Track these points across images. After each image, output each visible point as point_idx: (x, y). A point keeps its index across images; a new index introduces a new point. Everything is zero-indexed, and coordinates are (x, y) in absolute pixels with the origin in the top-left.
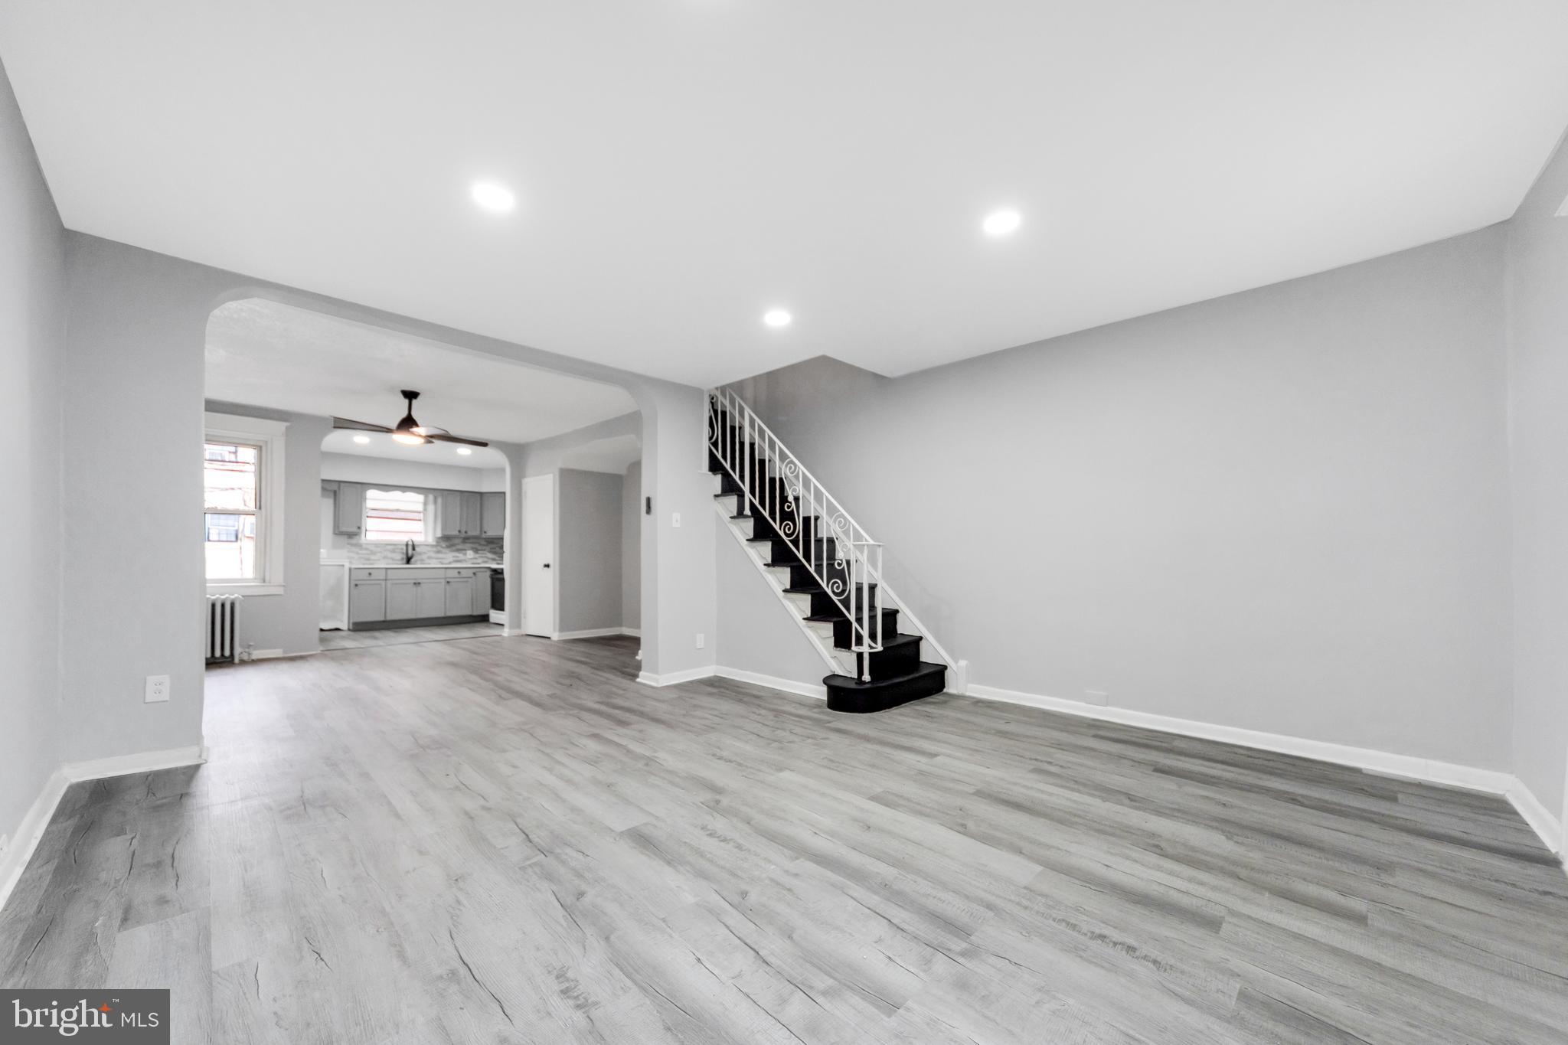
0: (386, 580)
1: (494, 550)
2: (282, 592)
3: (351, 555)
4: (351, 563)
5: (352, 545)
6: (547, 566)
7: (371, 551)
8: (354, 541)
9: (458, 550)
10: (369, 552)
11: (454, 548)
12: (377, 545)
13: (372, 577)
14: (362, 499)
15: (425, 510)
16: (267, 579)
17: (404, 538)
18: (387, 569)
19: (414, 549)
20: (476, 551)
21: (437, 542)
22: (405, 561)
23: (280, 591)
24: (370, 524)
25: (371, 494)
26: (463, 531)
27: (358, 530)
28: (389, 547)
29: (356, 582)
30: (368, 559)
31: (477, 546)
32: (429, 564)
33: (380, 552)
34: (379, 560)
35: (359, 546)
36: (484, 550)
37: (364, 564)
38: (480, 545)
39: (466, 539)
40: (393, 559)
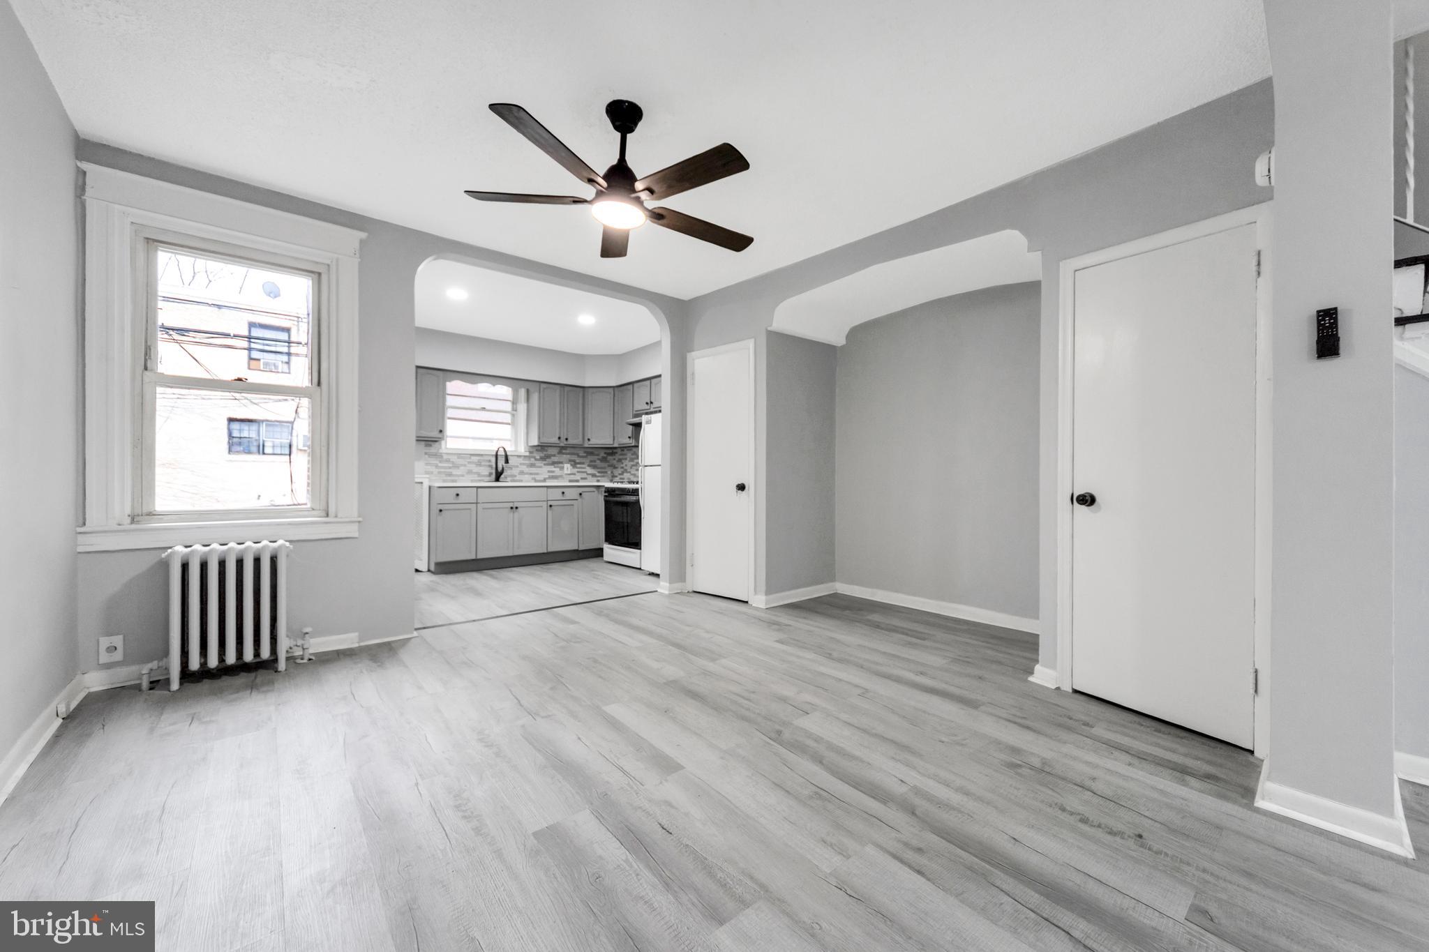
0: (477, 503)
1: (593, 464)
2: (356, 535)
3: (429, 468)
4: (430, 480)
5: (430, 455)
6: (741, 487)
7: (453, 463)
8: (433, 450)
9: (553, 463)
10: (451, 465)
11: (549, 461)
12: (460, 455)
13: (461, 499)
14: (442, 394)
15: (514, 409)
16: (332, 510)
17: (492, 447)
18: (478, 487)
19: (507, 461)
20: (574, 464)
21: (531, 452)
22: (494, 476)
23: (353, 531)
24: (451, 428)
25: (453, 386)
26: (563, 439)
27: (440, 436)
28: (475, 459)
29: (441, 507)
30: (450, 475)
31: (574, 458)
32: (521, 481)
33: (465, 465)
34: (463, 476)
35: (438, 456)
36: (583, 463)
37: (444, 481)
38: (579, 456)
39: (562, 449)
40: (479, 475)
